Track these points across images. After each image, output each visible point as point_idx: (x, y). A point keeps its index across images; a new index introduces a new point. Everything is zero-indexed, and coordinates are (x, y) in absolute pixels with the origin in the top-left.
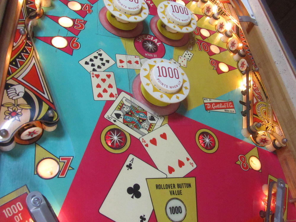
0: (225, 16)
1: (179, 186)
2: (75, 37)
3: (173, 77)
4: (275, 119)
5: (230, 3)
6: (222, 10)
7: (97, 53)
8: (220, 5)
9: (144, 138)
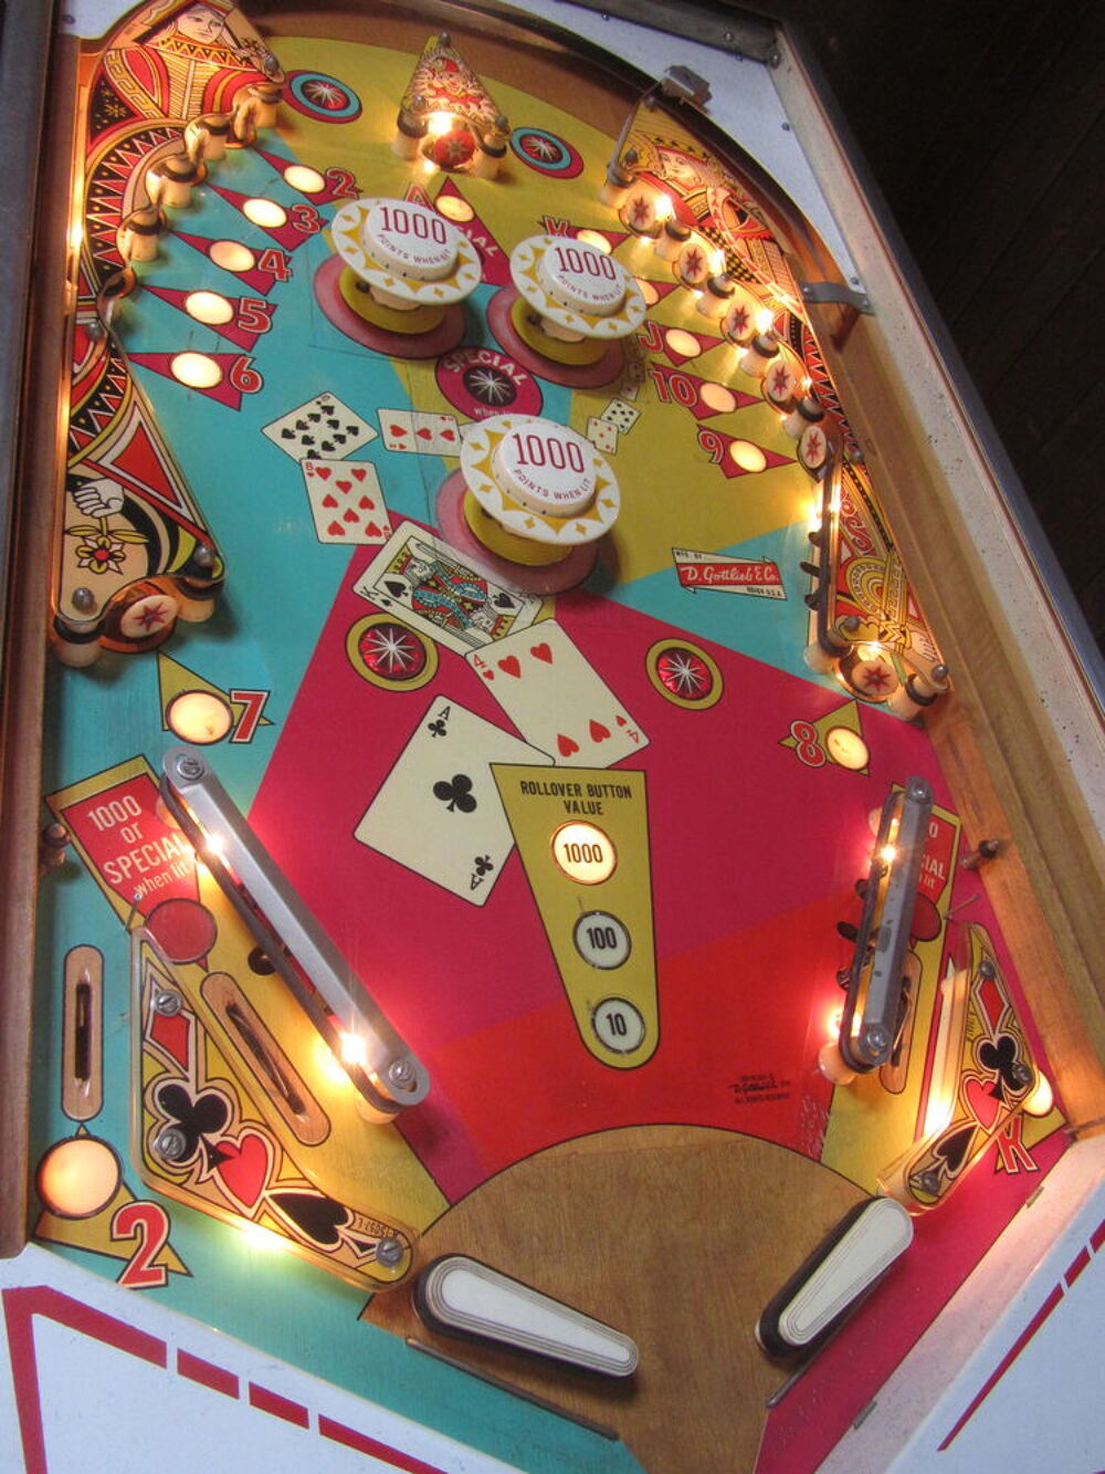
0: (753, 285)
1: (592, 790)
2: (244, 355)
3: (563, 467)
4: (912, 612)
5: (772, 240)
6: (741, 263)
7: (319, 403)
8: (732, 247)
9: (482, 653)
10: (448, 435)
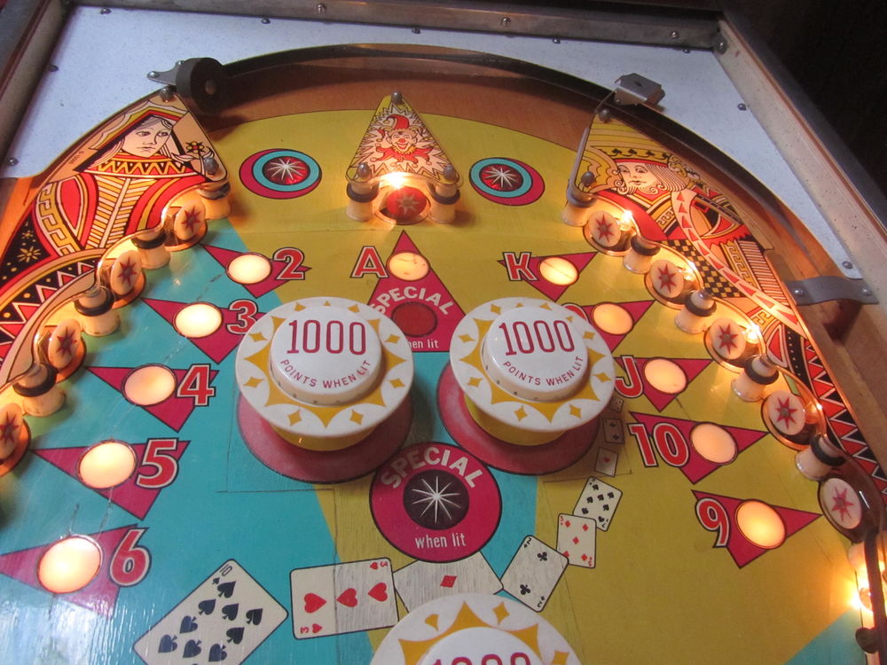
0: (737, 300)
2: (135, 526)
5: (750, 238)
6: (719, 275)
7: (216, 581)
8: (706, 257)
10: (379, 592)
